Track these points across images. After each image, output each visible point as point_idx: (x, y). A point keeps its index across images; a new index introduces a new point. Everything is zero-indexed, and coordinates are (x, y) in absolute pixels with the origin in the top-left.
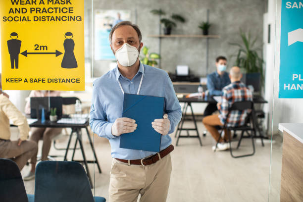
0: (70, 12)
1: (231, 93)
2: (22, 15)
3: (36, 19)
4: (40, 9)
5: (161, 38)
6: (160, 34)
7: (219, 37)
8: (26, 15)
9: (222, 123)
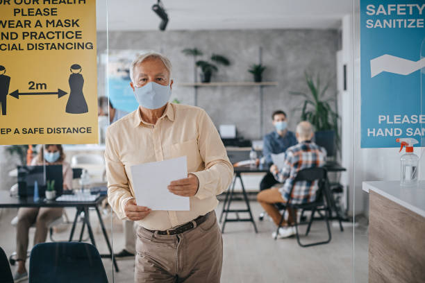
0: (77, 38)
1: (298, 156)
2: (11, 42)
3: (31, 47)
4: (36, 34)
5: (196, 87)
6: (196, 81)
7: (277, 83)
8: (16, 42)
9: (284, 199)
